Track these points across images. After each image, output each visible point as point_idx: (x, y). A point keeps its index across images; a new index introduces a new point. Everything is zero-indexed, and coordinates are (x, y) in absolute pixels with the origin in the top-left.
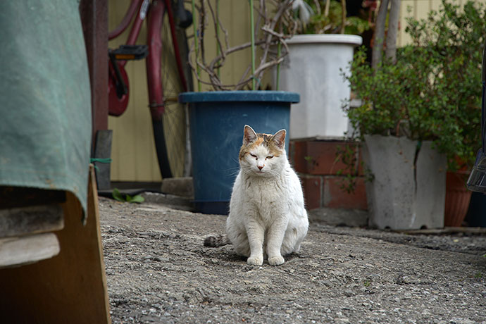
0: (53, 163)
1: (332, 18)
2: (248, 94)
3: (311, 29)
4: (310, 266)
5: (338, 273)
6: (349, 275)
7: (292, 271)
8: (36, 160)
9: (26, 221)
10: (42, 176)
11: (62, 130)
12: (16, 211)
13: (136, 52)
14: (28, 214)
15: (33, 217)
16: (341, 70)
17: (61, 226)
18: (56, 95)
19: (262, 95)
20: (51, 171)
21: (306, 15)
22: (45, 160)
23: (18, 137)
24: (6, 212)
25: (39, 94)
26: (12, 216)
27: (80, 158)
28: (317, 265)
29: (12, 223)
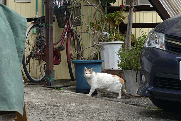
0: (12, 104)
1: (116, 36)
2: (89, 61)
3: (110, 40)
4: (94, 116)
5: (101, 118)
6: (104, 118)
7: (89, 118)
8: (8, 104)
9: (7, 118)
10: (9, 108)
11: (14, 96)
12: (4, 115)
13: (62, 48)
14: (7, 116)
15: (8, 117)
16: (116, 52)
17: (16, 118)
18: (13, 87)
19: (93, 61)
20: (11, 106)
21: (109, 36)
22: (10, 104)
23: (3, 99)
24: (2, 116)
25: (8, 88)
26: (3, 117)
27: (19, 102)
28: (96, 115)
29: (3, 118)
